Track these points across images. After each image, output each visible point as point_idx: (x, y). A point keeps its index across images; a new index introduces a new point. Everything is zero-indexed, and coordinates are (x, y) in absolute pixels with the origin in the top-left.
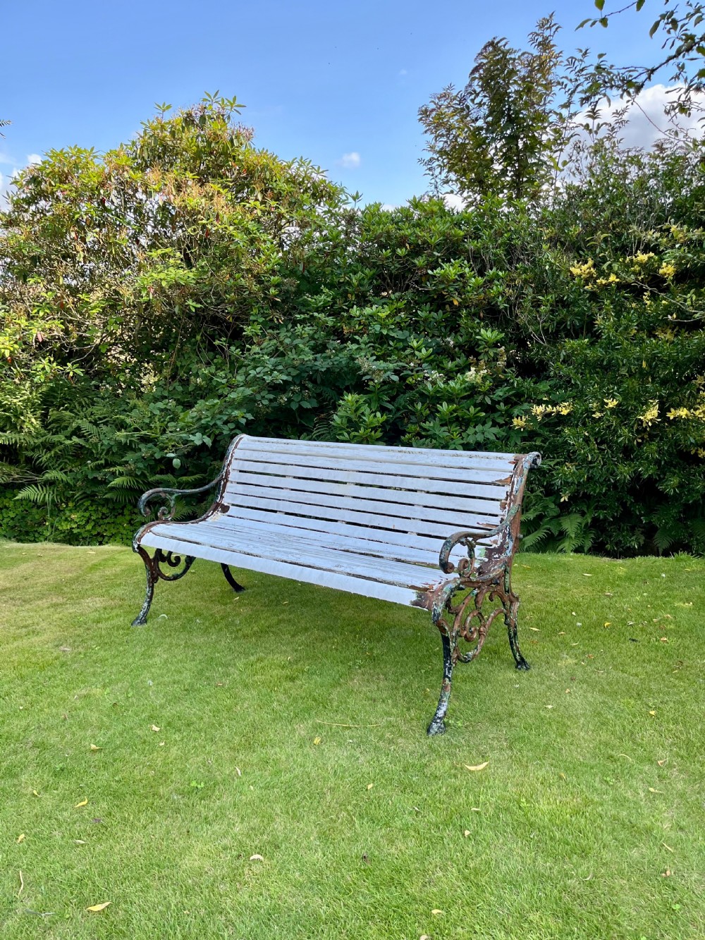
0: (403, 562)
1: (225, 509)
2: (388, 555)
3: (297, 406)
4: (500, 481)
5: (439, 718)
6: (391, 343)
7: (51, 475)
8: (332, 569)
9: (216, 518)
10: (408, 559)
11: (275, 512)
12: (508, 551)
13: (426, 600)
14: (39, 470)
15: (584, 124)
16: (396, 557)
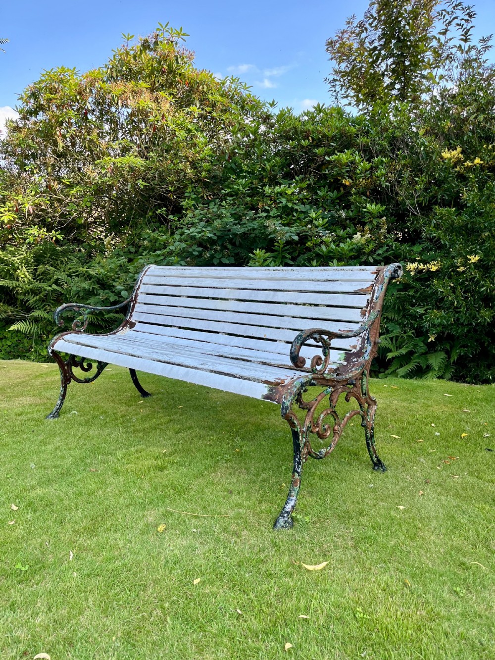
0: (268, 365)
1: (132, 325)
2: (255, 359)
3: (218, 262)
4: (362, 290)
5: (287, 512)
6: (295, 214)
7: (36, 313)
9: (125, 332)
10: (273, 362)
11: (171, 326)
12: (365, 355)
13: (276, 394)
14: (29, 310)
15: (458, 45)
16: (262, 360)
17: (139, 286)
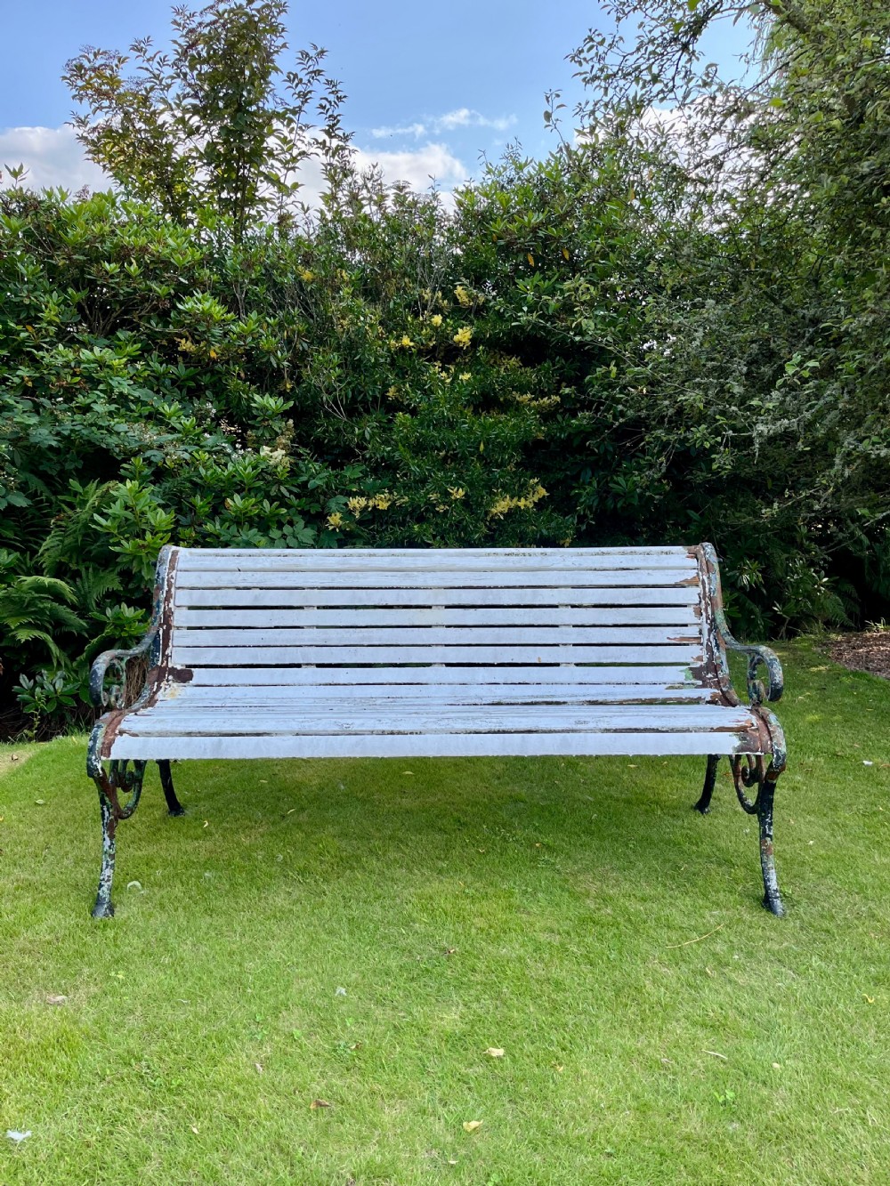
1: (184, 676)
4: (686, 580)
6: (133, 406)
8: (575, 727)
11: (299, 666)
12: (722, 667)
17: (169, 592)
